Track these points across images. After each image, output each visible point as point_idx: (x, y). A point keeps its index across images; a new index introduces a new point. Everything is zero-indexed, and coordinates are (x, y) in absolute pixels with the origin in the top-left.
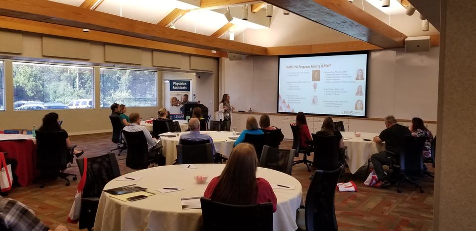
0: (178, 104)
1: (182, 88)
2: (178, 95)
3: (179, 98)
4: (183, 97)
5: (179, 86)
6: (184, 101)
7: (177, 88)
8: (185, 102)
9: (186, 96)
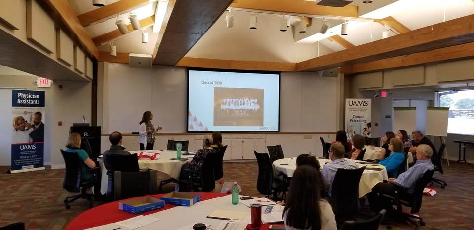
0: (26, 128)
1: (32, 102)
2: (25, 113)
3: (27, 118)
4: (33, 117)
5: (27, 99)
6: (34, 122)
7: (24, 102)
8: (36, 123)
9: (39, 115)
